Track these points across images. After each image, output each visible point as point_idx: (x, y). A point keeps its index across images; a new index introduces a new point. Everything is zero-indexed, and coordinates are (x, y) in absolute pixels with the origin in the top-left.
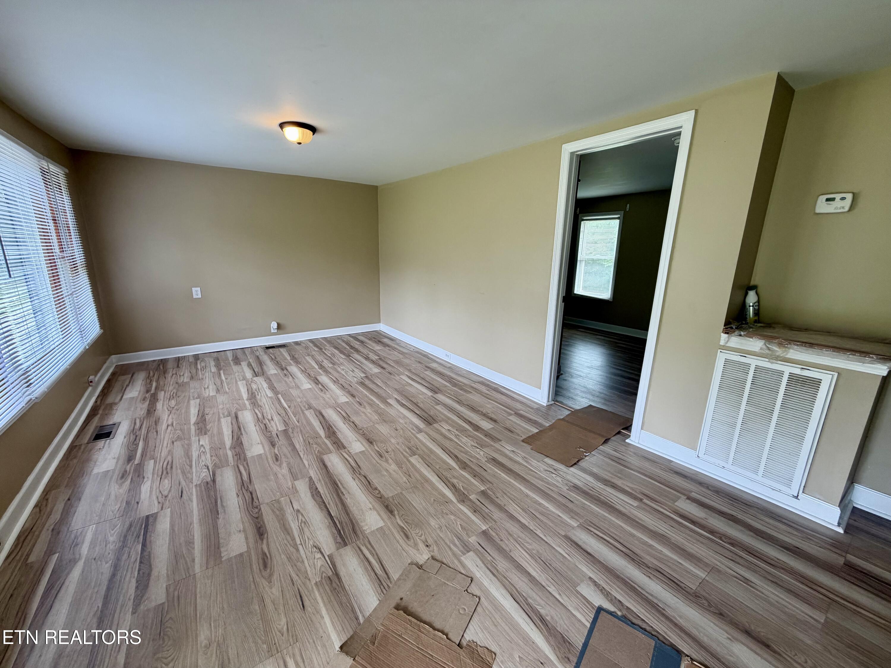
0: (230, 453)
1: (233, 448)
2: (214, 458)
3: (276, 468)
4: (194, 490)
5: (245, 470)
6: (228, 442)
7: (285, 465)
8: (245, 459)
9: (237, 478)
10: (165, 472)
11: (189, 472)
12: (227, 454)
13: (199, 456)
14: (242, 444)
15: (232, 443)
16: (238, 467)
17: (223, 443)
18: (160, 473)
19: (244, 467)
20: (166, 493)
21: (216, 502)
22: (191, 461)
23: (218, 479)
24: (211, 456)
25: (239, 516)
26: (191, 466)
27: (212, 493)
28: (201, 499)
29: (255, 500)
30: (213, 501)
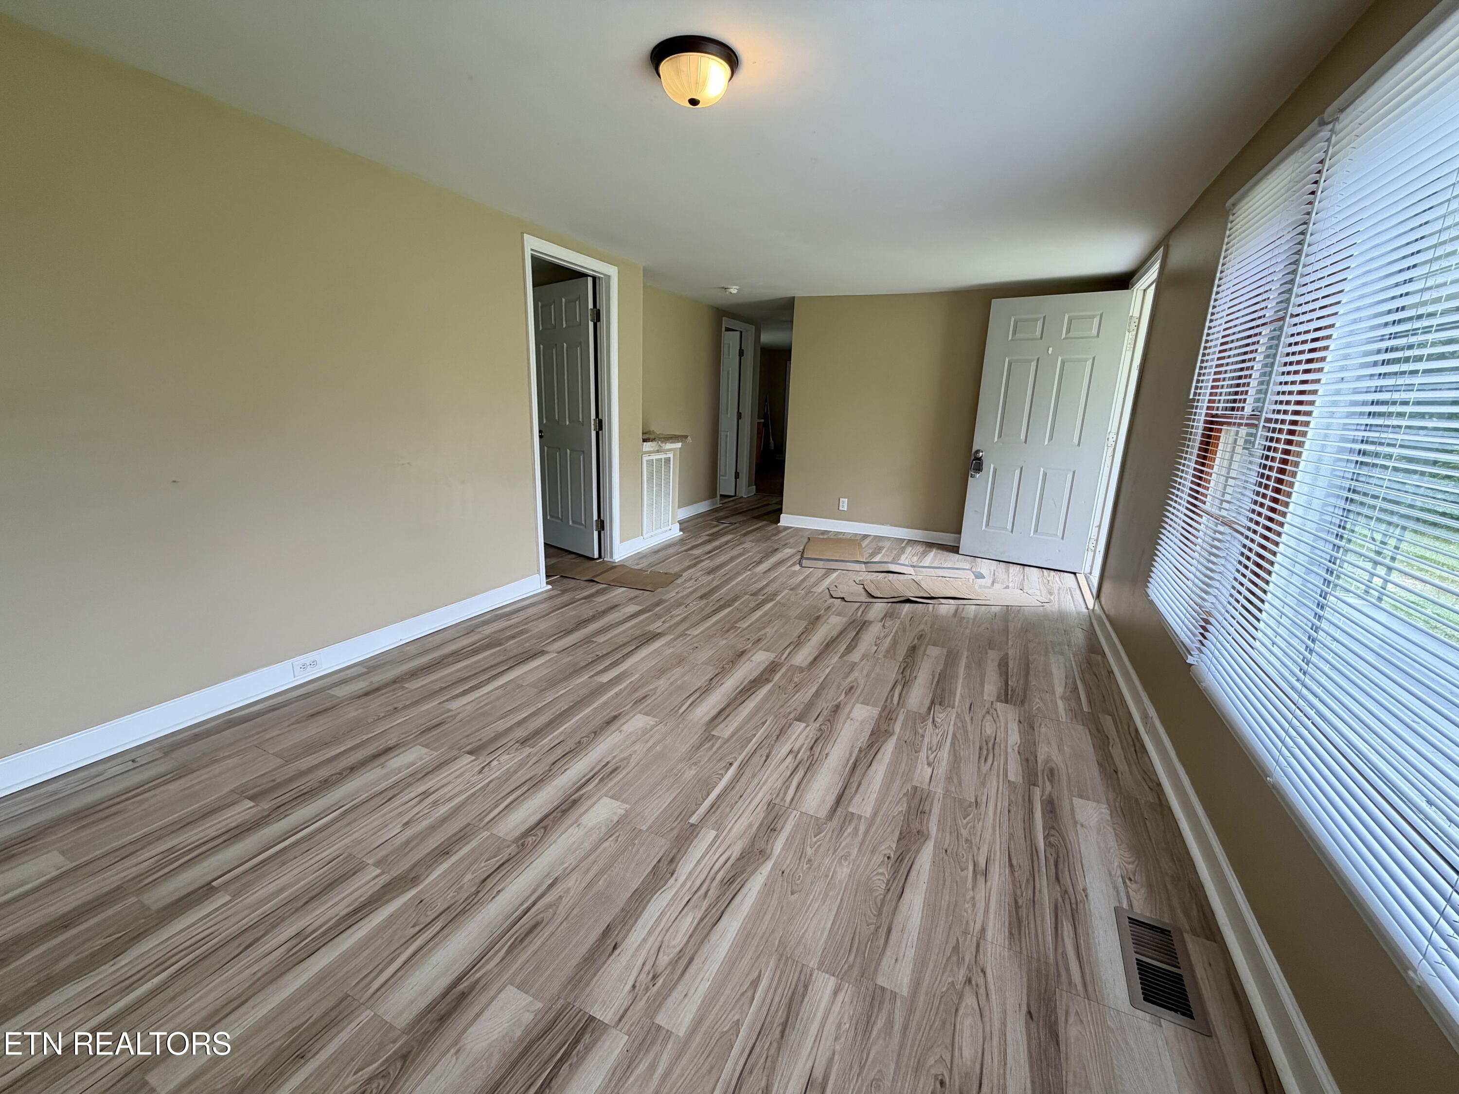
0: (897, 728)
1: (889, 733)
2: (921, 731)
3: (862, 681)
4: (956, 704)
5: (893, 696)
6: (889, 748)
7: (851, 678)
8: (884, 708)
9: (907, 693)
10: (990, 745)
11: (958, 728)
12: (901, 729)
13: (940, 745)
14: (872, 731)
15: (885, 741)
16: (898, 704)
17: (898, 749)
18: (996, 746)
19: (892, 700)
20: (988, 717)
21: (938, 682)
22: (953, 744)
23: (927, 702)
24: (923, 736)
25: (923, 664)
26: (954, 735)
27: (939, 691)
28: (953, 693)
29: (902, 667)
30: (940, 684)
